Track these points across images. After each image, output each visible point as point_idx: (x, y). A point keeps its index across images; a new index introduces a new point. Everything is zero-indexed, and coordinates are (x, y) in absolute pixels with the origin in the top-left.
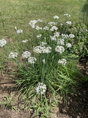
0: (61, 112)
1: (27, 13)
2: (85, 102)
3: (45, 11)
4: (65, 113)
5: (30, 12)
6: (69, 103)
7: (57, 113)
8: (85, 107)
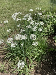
0: (37, 72)
1: (13, 4)
2: (51, 65)
3: (25, 3)
4: (39, 73)
5: (15, 4)
6: (41, 66)
7: (34, 73)
8: (52, 68)
